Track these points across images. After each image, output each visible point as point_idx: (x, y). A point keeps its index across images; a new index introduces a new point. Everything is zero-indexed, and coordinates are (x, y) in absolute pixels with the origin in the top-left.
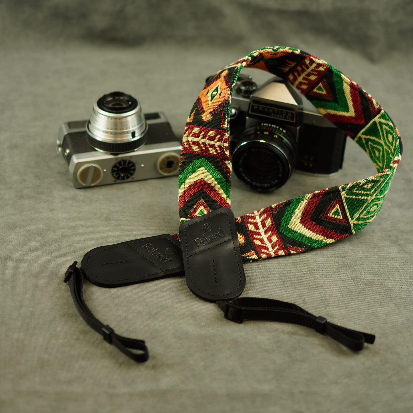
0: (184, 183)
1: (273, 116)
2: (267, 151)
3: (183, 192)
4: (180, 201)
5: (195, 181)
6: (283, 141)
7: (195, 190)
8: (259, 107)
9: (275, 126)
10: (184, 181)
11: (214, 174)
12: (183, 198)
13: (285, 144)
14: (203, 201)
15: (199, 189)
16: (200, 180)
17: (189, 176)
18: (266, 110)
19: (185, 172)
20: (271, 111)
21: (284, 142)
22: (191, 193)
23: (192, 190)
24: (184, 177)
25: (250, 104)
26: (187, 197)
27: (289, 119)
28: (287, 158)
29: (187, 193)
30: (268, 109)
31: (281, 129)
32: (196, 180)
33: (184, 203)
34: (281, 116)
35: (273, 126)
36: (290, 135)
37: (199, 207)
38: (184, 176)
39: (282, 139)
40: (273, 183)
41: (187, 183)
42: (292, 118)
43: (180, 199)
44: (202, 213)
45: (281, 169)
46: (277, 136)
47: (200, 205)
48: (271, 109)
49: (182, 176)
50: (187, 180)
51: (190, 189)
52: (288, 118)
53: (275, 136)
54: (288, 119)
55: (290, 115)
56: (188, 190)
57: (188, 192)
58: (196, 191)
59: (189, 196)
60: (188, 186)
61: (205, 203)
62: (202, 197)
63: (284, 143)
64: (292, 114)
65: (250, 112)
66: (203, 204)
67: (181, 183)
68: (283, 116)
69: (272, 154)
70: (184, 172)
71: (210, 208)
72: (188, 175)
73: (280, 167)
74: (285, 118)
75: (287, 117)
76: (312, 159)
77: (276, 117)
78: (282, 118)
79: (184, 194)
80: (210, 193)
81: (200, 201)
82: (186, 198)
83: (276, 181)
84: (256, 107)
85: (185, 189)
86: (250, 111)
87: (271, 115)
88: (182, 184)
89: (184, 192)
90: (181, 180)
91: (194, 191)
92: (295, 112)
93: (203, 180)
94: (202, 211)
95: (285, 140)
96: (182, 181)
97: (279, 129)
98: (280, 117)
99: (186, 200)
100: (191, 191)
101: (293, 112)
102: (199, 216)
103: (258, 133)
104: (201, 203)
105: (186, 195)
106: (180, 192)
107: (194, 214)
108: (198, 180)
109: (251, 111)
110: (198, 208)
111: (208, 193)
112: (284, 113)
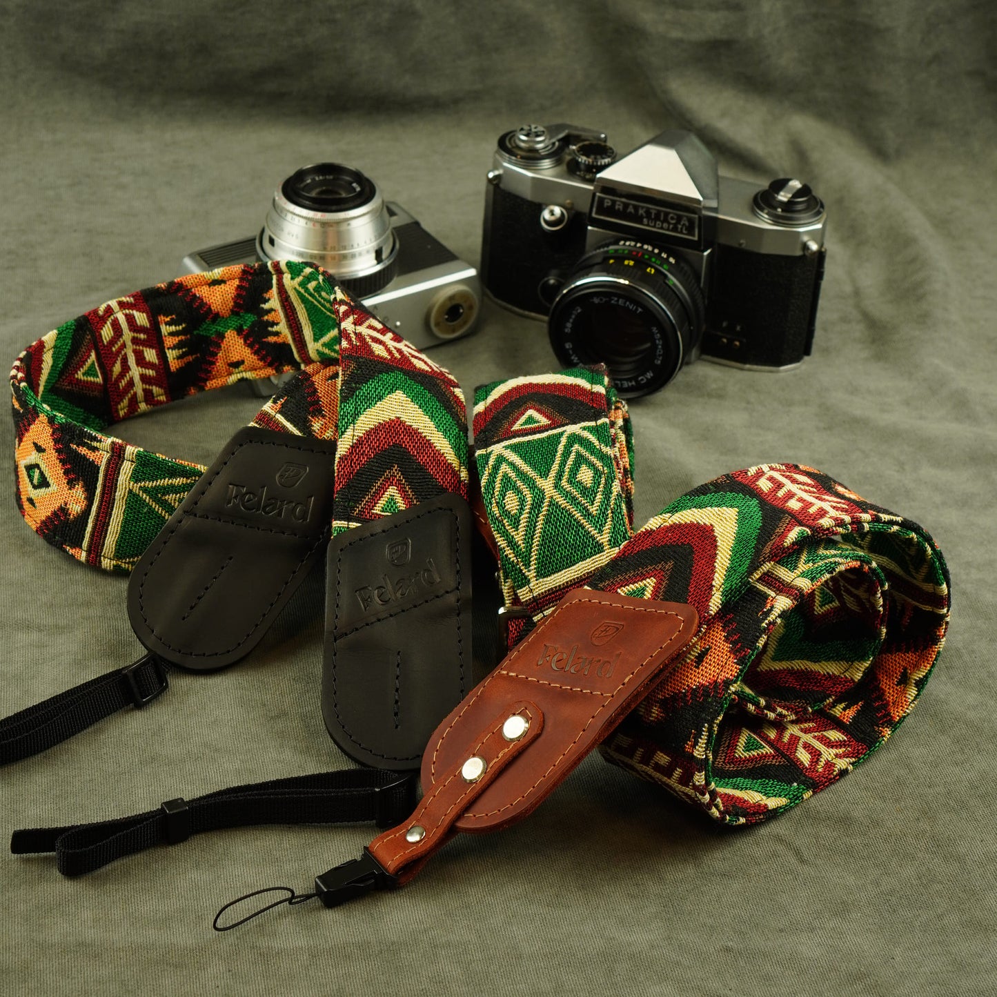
0: (352, 425)
1: (648, 225)
2: (628, 303)
3: (349, 447)
4: (339, 472)
5: (382, 422)
6: (667, 281)
7: (380, 444)
8: (614, 202)
9: (650, 248)
10: (353, 421)
11: (427, 407)
12: (348, 462)
13: (672, 289)
14: (398, 474)
15: (389, 443)
16: (393, 421)
17: (367, 408)
18: (631, 209)
19: (356, 399)
20: (641, 212)
21: (670, 283)
22: (369, 452)
23: (371, 442)
24: (353, 410)
25: (594, 195)
26: (357, 460)
27: (684, 232)
28: (674, 322)
29: (360, 451)
30: (636, 208)
31: (664, 255)
32: (384, 421)
33: (350, 476)
34: (665, 225)
35: (646, 247)
36: (686, 269)
37: (387, 488)
38: (353, 407)
39: (666, 276)
40: (642, 380)
41: (362, 425)
42: (690, 231)
43: (341, 466)
44: (392, 507)
45: (660, 347)
46: (653, 271)
47: (389, 486)
48: (643, 207)
49: (349, 407)
50: (362, 418)
51: (367, 442)
52: (682, 229)
53: (648, 270)
54: (681, 232)
55: (685, 222)
56: (362, 444)
57: (362, 448)
58: (382, 447)
59: (364, 460)
60: (364, 434)
61: (403, 478)
62: (397, 464)
63: (670, 287)
64: (691, 221)
65: (594, 215)
66: (397, 480)
67: (346, 423)
68: (669, 223)
69: (640, 310)
70: (355, 397)
71: (415, 492)
72: (363, 406)
73: (657, 341)
74: (675, 229)
75: (680, 226)
76: (738, 328)
77: (654, 227)
78: (668, 230)
79: (350, 453)
80: (417, 453)
81: (390, 472)
82: (355, 463)
83: (649, 375)
84: (607, 203)
85: (355, 441)
86: (594, 210)
87: (641, 223)
88: (347, 426)
89: (352, 447)
90: (347, 416)
91: (378, 447)
92: (696, 216)
93: (401, 422)
94: (392, 500)
95: (673, 280)
96: (348, 420)
97: (659, 254)
98: (662, 228)
99: (354, 470)
100: (369, 445)
101: (693, 215)
102: (383, 514)
103: (612, 261)
104: (393, 480)
105: (355, 457)
106: (342, 446)
107: (371, 509)
108: (388, 420)
109: (597, 213)
110: (384, 492)
111: (414, 452)
112: (672, 218)
